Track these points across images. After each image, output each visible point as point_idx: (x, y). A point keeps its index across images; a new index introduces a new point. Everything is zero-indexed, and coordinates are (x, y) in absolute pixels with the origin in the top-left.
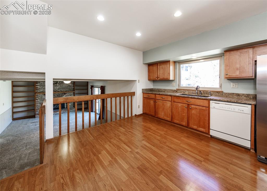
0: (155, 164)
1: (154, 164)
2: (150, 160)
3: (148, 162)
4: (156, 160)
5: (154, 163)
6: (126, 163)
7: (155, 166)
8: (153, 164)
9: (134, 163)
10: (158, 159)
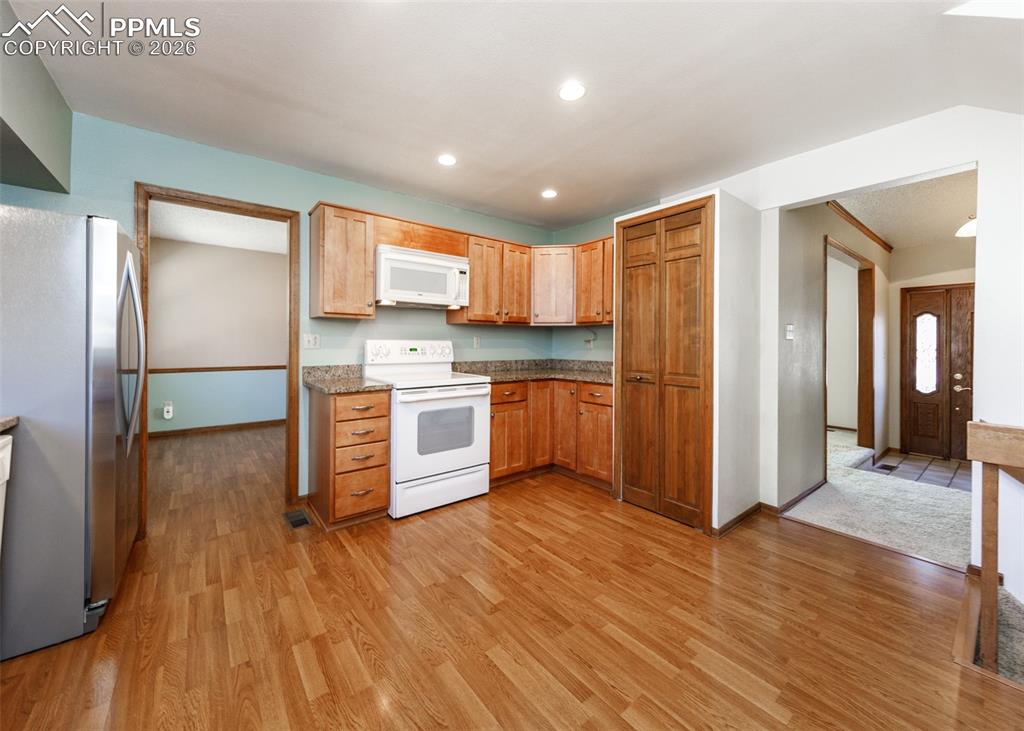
0: (505, 634)
1: (510, 633)
2: (522, 650)
3: (533, 641)
4: (498, 648)
5: (510, 638)
6: (619, 644)
7: (507, 628)
8: (514, 637)
9: (587, 643)
10: (487, 653)
